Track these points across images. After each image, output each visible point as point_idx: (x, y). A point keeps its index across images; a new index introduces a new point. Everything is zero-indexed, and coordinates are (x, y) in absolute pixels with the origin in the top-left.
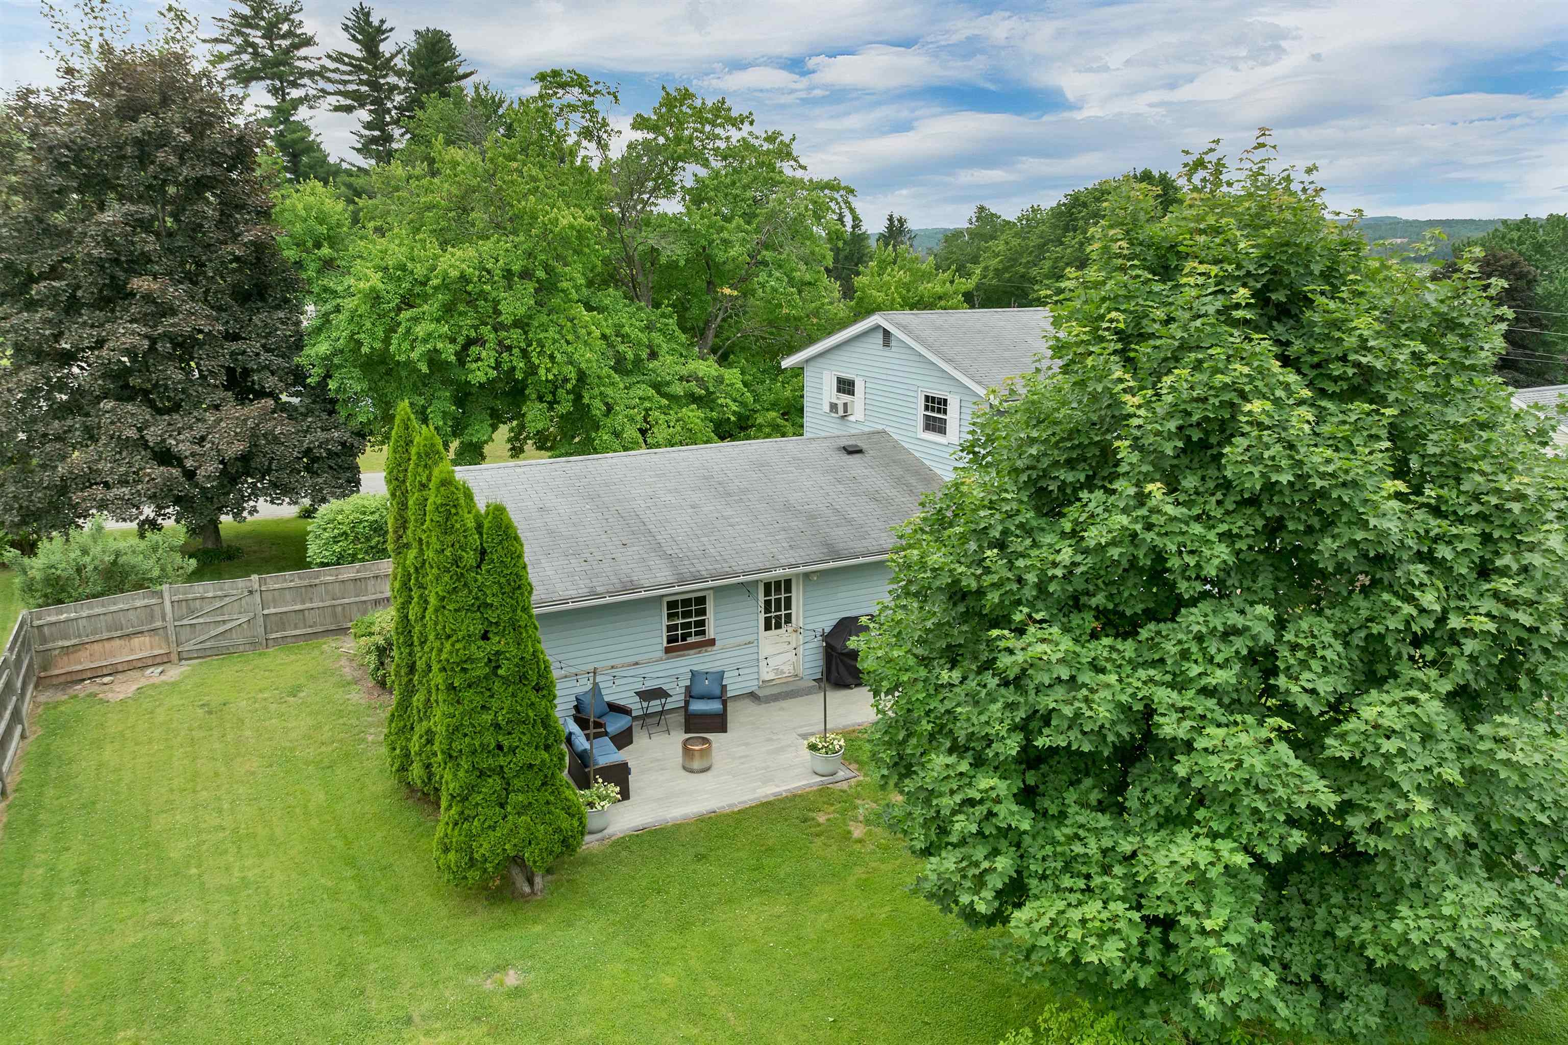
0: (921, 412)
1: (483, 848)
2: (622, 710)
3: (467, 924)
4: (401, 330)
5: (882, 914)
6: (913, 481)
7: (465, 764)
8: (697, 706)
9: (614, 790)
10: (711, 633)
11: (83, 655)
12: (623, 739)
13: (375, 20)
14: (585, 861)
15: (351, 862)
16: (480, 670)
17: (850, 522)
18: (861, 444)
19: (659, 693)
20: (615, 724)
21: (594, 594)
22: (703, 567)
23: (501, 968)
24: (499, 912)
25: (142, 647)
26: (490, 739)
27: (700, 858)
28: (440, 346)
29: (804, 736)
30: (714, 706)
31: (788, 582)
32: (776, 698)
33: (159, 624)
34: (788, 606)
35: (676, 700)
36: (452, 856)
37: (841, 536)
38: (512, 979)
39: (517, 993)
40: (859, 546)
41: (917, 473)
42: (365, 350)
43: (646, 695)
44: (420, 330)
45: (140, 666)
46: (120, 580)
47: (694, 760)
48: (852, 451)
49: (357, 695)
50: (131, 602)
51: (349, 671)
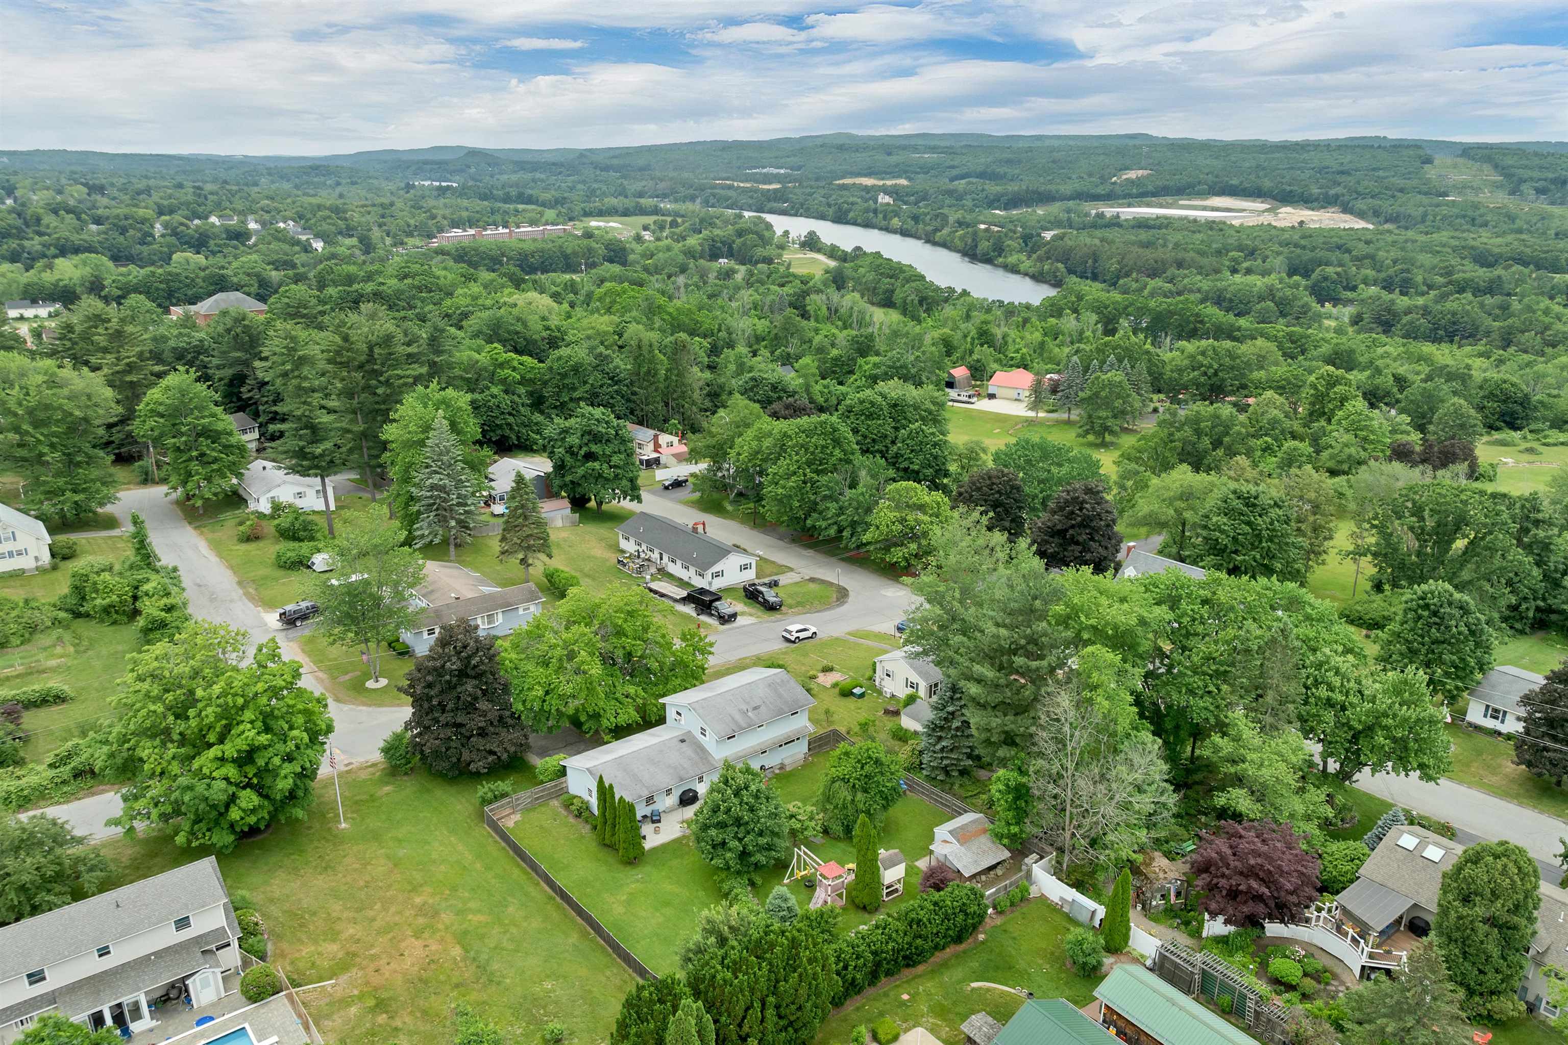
0: (700, 730)
1: (629, 856)
2: (640, 822)
3: (628, 869)
6: (698, 750)
7: (627, 843)
8: (654, 818)
9: (644, 840)
10: (655, 800)
11: (496, 815)
12: (643, 829)
14: (645, 856)
17: (684, 768)
18: (686, 739)
19: (647, 817)
20: (641, 826)
22: (652, 788)
24: (633, 867)
25: (508, 812)
26: (631, 839)
27: (663, 852)
29: (679, 823)
30: (658, 817)
32: (670, 812)
33: (511, 805)
35: (651, 817)
36: (624, 858)
37: (682, 773)
39: (642, 878)
40: (687, 776)
41: (699, 747)
43: (645, 818)
45: (508, 815)
46: (504, 795)
47: (657, 831)
48: (683, 741)
49: (571, 820)
50: (507, 800)
51: (564, 812)
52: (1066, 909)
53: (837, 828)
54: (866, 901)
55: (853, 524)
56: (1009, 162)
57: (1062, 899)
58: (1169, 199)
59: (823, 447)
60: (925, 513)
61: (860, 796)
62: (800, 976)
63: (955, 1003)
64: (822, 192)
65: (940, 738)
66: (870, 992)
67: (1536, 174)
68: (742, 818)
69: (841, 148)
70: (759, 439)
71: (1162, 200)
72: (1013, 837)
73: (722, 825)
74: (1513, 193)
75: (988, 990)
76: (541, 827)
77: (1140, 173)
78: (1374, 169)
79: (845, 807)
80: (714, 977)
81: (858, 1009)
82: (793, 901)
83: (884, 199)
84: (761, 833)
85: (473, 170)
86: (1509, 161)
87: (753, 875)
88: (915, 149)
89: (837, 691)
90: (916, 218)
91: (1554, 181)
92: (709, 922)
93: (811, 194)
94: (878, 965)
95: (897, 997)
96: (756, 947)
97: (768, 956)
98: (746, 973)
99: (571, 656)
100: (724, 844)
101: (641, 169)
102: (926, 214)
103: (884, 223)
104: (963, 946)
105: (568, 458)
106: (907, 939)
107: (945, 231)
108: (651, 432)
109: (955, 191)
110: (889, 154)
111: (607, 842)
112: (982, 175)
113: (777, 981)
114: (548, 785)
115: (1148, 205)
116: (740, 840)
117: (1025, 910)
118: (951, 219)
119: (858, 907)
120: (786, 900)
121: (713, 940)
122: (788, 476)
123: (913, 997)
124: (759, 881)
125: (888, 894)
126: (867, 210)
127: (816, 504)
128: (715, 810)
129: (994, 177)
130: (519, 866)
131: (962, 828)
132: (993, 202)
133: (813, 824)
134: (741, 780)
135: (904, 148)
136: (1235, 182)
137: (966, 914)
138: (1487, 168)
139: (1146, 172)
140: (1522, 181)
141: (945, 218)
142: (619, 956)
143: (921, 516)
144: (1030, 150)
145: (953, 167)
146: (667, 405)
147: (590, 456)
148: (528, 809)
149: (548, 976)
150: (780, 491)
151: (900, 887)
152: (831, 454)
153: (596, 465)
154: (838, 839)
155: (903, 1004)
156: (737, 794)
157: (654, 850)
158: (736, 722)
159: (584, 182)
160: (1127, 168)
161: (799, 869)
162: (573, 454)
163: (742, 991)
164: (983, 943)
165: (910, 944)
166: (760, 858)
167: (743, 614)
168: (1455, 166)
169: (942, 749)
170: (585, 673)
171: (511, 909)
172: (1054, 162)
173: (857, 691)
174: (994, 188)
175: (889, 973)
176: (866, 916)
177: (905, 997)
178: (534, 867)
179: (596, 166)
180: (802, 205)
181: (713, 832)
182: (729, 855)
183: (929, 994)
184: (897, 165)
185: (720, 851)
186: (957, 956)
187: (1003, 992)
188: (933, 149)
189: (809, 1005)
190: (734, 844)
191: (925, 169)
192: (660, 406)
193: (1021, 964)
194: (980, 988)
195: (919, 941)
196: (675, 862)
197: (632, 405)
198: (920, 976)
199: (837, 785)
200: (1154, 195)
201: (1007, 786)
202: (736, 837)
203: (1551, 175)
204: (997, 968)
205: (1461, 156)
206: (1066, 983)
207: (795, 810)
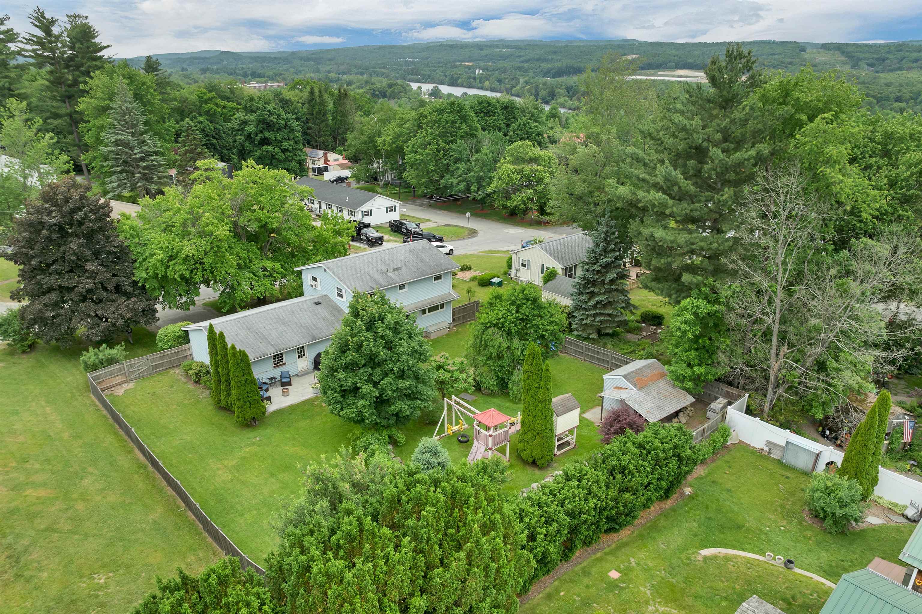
0: (336, 291)
1: (247, 416)
2: (265, 383)
3: (245, 432)
4: (170, 268)
5: (329, 420)
6: (335, 312)
7: (242, 400)
8: (284, 380)
9: (269, 402)
10: (285, 361)
11: (104, 383)
12: (267, 390)
13: (48, 16)
14: (267, 418)
15: (213, 424)
16: (243, 382)
17: (318, 328)
18: (320, 301)
19: (274, 378)
20: (265, 387)
21: (256, 358)
22: (282, 347)
23: (255, 437)
24: (250, 429)
25: (119, 379)
26: (246, 395)
27: (290, 414)
28: (184, 273)
29: (311, 385)
30: (288, 380)
31: (303, 347)
32: (303, 375)
33: (123, 372)
34: (304, 351)
35: (279, 378)
36: (240, 419)
37: (315, 333)
38: (258, 439)
39: (260, 440)
40: (320, 335)
41: (336, 309)
42: (160, 276)
43: (271, 379)
44: (177, 268)
45: (120, 384)
46: (111, 361)
47: (285, 393)
48: (318, 303)
49: (190, 386)
50: (115, 367)
51: (183, 379)
52: (776, 455)
53: (490, 381)
54: (537, 454)
55: (480, 180)
56: (555, 53)
57: (769, 443)
58: (652, 71)
59: (453, 122)
60: (539, 165)
61: (516, 342)
62: (469, 555)
63: (687, 580)
64: (441, 69)
65: (592, 295)
66: (563, 569)
67: (867, 55)
68: (376, 355)
69: (452, 47)
70: (400, 126)
71: (647, 72)
72: (697, 379)
73: (352, 367)
74: (853, 67)
75: (727, 558)
76: (154, 394)
77: (634, 56)
78: (772, 55)
79: (499, 357)
80: (308, 569)
81: (549, 597)
82: (445, 455)
83: (478, 71)
84: (402, 375)
85: (225, 62)
86: (850, 49)
87: (394, 431)
88: (497, 47)
89: (476, 283)
90: (500, 81)
91: (877, 59)
92: (318, 479)
93: (434, 71)
94: (574, 530)
95: (603, 578)
96: (392, 509)
97: (411, 522)
98: (371, 558)
99: (196, 220)
100: (355, 390)
101: (330, 60)
102: (506, 79)
103: (480, 85)
104: (669, 503)
105: (247, 144)
106: (611, 493)
107: (518, 87)
108: (321, 153)
109: (523, 67)
110: (481, 50)
111: (223, 403)
112: (538, 60)
113: (429, 567)
114: (168, 352)
115: (639, 75)
116: (376, 384)
117: (726, 458)
118: (522, 80)
119: (525, 462)
120: (436, 454)
121: (324, 504)
122: (425, 145)
123: (626, 572)
124: (401, 437)
125: (560, 447)
126: (469, 78)
127: (448, 165)
128: (343, 349)
129: (545, 60)
130: (115, 433)
131: (637, 372)
132: (545, 74)
133: (464, 376)
134: (374, 310)
135: (491, 46)
136: (690, 61)
137: (680, 459)
138: (837, 54)
139: (637, 56)
140: (859, 60)
141: (518, 80)
142: (210, 533)
143: (535, 167)
144: (567, 46)
145: (520, 56)
146: (334, 138)
147: (265, 142)
148: (141, 377)
149: (104, 566)
150: (418, 157)
151: (572, 439)
152: (459, 128)
153: (270, 148)
154: (492, 394)
155: (613, 585)
156: (370, 326)
157: (280, 412)
158: (375, 281)
159: (294, 67)
160: (625, 55)
161: (450, 422)
162: (252, 141)
163: (361, 591)
164: (692, 497)
165: (615, 500)
166: (402, 406)
167: (388, 241)
168: (819, 53)
169: (595, 307)
170: (211, 234)
171: (86, 481)
172: (581, 52)
173: (495, 280)
174: (545, 66)
175: (587, 542)
176: (537, 472)
177: (614, 575)
178: (128, 432)
179: (301, 59)
180: (429, 76)
181: (341, 375)
182: (362, 402)
183: (646, 570)
184: (486, 56)
185: (351, 399)
186: (664, 514)
187: (748, 561)
188: (508, 47)
189: (486, 605)
190: (367, 388)
191: (503, 58)
192: (330, 138)
193: (751, 522)
194: (715, 557)
195: (627, 496)
196: (302, 424)
197: (308, 137)
198: (626, 544)
199: (490, 331)
200: (643, 68)
201: (696, 314)
202: (369, 380)
203: (875, 56)
204: (722, 528)
205: (821, 48)
206: (818, 544)
207: (443, 360)
